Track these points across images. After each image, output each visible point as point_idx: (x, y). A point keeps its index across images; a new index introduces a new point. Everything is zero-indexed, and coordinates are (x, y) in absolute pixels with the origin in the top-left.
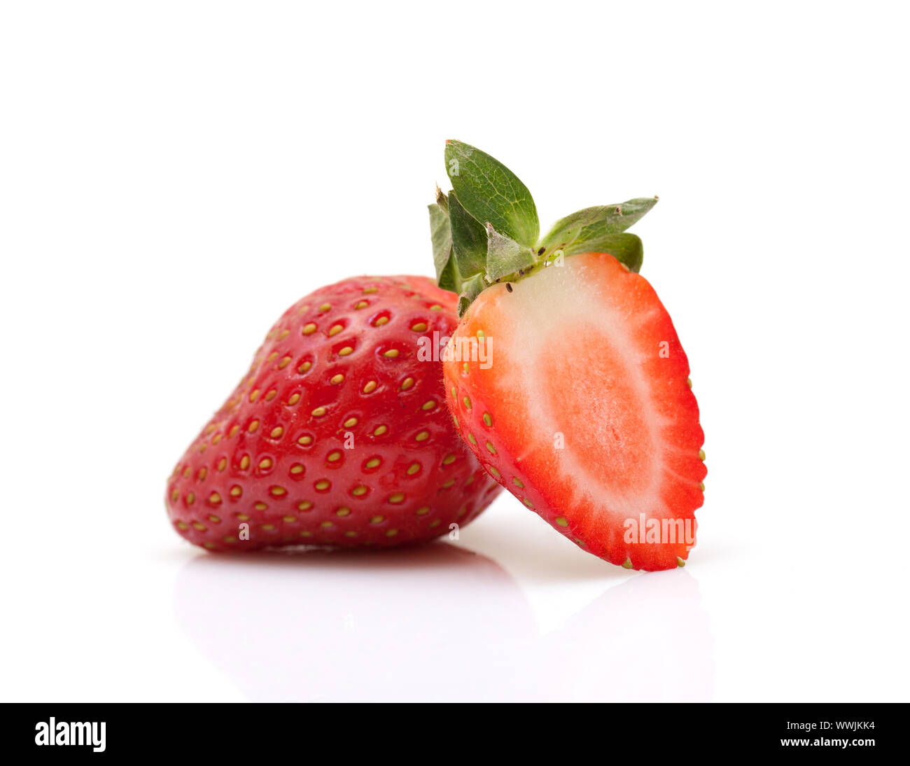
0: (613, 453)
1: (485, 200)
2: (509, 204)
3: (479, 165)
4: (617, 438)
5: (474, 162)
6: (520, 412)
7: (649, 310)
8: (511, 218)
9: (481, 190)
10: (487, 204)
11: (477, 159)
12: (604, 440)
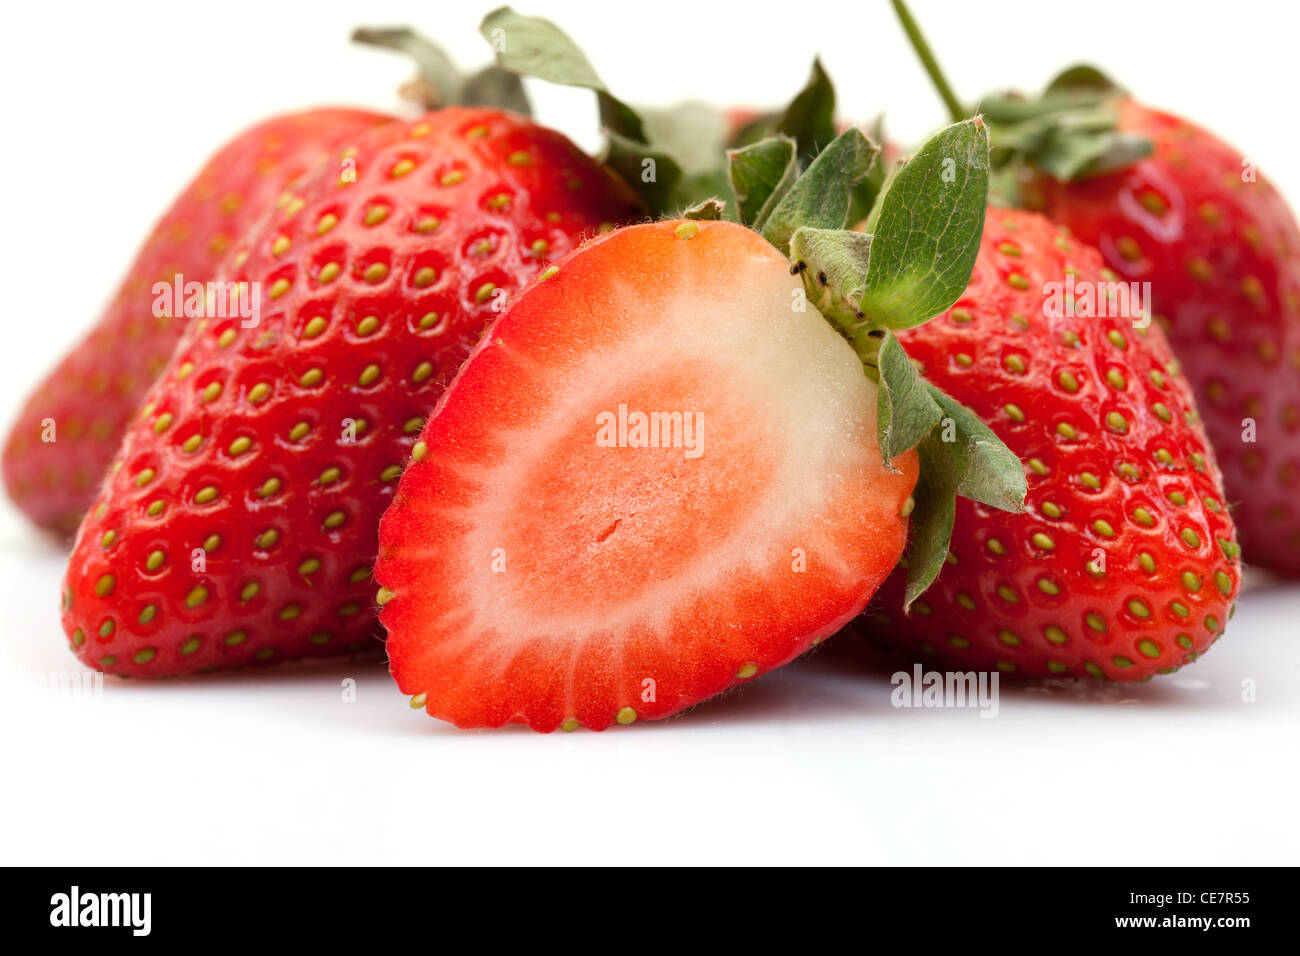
0: (574, 534)
1: (916, 225)
2: (930, 266)
3: (966, 188)
4: (602, 538)
5: (967, 178)
6: (584, 333)
7: (848, 563)
8: (907, 278)
9: (929, 211)
10: (911, 231)
11: (974, 181)
12: (593, 509)
